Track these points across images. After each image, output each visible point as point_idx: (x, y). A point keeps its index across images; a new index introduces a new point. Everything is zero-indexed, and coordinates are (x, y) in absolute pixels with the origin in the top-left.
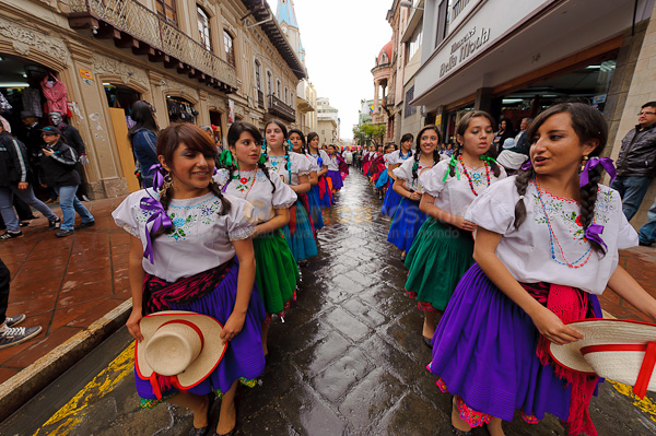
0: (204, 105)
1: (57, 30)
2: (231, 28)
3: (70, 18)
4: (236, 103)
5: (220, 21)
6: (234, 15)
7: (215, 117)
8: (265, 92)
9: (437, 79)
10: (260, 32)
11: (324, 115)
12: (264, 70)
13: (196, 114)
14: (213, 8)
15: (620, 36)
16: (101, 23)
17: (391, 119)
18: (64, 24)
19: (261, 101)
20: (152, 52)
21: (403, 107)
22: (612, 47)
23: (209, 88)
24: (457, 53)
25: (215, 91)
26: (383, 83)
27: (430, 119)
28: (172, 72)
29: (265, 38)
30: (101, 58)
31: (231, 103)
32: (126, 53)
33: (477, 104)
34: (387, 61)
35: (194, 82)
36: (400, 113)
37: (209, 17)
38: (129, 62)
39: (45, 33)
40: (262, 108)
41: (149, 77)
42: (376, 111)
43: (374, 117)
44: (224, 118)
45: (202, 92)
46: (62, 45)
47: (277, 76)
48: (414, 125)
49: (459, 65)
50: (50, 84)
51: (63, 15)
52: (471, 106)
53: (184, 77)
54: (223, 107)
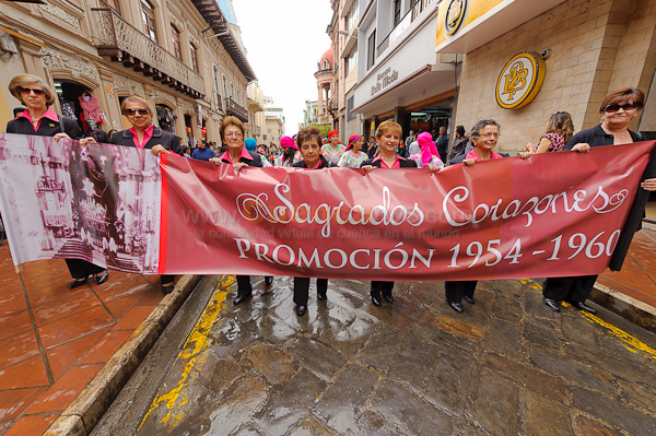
0: (181, 109)
1: (92, 58)
2: (195, 41)
3: (100, 49)
4: (203, 107)
5: (187, 36)
6: (196, 28)
7: (188, 118)
8: (223, 96)
9: (370, 98)
10: (217, 42)
11: (270, 114)
12: (221, 74)
13: (175, 118)
14: (181, 24)
15: (452, 91)
16: (124, 52)
17: (336, 121)
18: (95, 53)
19: (220, 104)
20: (151, 71)
21: (346, 112)
22: (451, 95)
23: (184, 95)
24: (381, 81)
25: (187, 97)
26: (326, 86)
27: (367, 124)
28: (158, 83)
29: (221, 46)
30: (116, 76)
31: (200, 107)
32: (130, 71)
33: (396, 117)
34: (328, 67)
35: (172, 90)
36: (343, 117)
37: (178, 31)
38: (133, 78)
39: (86, 62)
40: (220, 110)
41: (145, 89)
42: (321, 112)
43: (319, 119)
44: (194, 120)
45: (179, 100)
46: (95, 70)
47: (231, 80)
48: (355, 128)
49: (382, 90)
50: (87, 98)
51: (95, 46)
52: (392, 117)
53: (166, 87)
54: (193, 111)
